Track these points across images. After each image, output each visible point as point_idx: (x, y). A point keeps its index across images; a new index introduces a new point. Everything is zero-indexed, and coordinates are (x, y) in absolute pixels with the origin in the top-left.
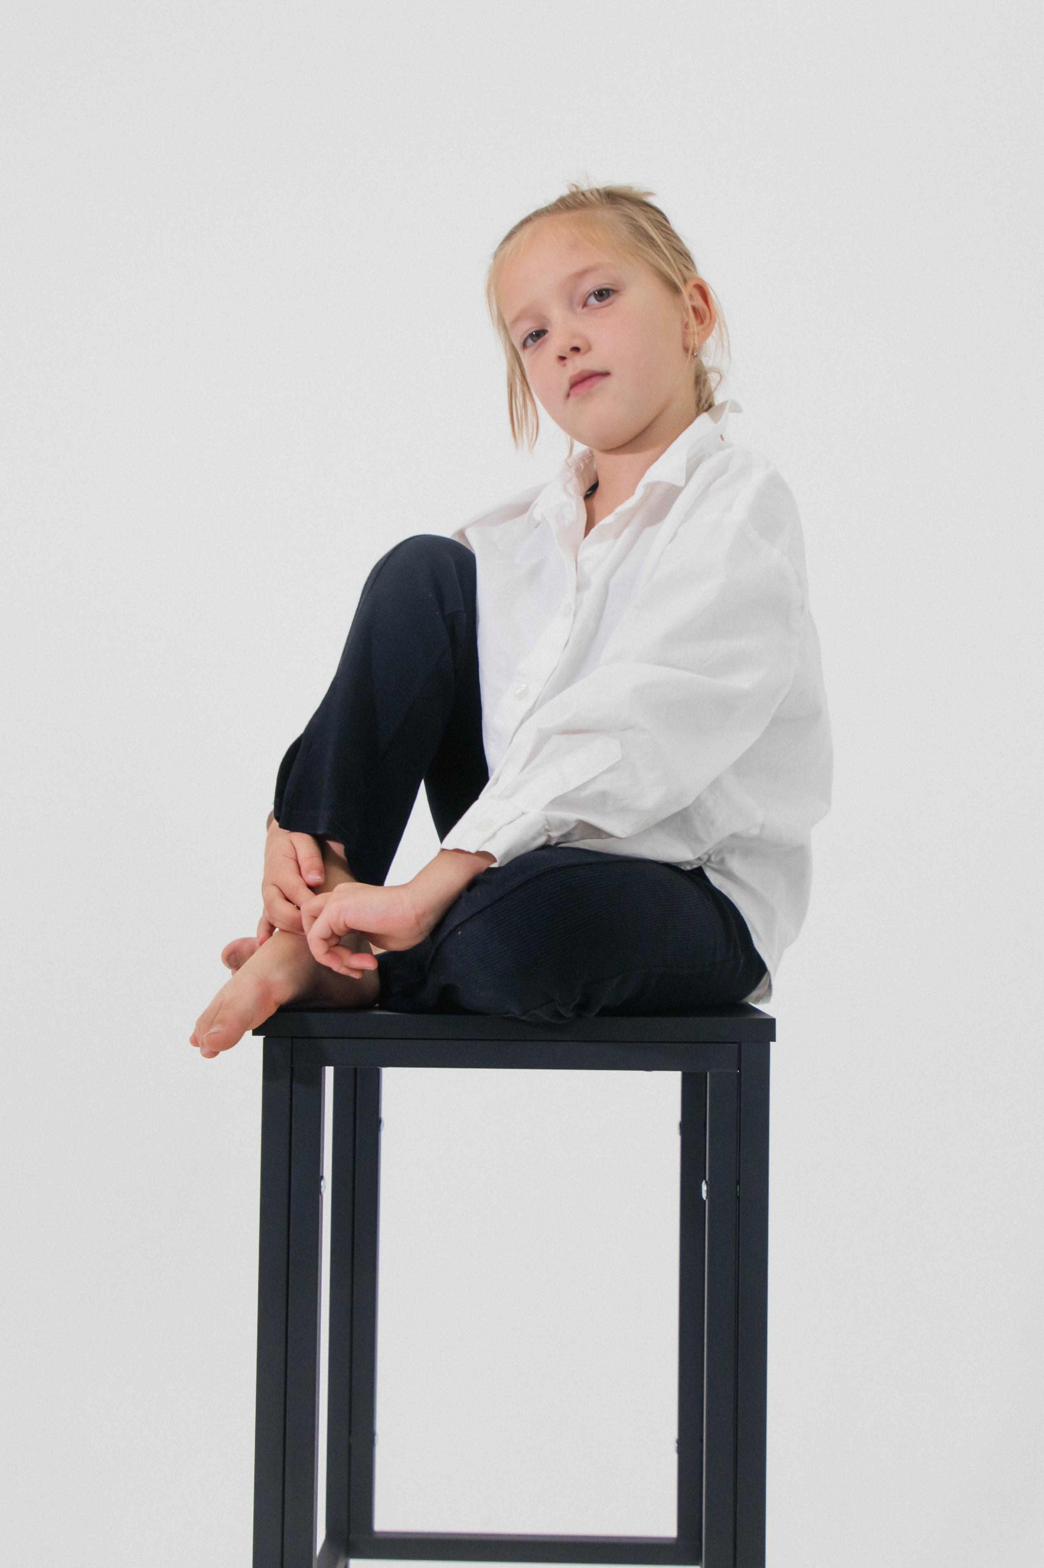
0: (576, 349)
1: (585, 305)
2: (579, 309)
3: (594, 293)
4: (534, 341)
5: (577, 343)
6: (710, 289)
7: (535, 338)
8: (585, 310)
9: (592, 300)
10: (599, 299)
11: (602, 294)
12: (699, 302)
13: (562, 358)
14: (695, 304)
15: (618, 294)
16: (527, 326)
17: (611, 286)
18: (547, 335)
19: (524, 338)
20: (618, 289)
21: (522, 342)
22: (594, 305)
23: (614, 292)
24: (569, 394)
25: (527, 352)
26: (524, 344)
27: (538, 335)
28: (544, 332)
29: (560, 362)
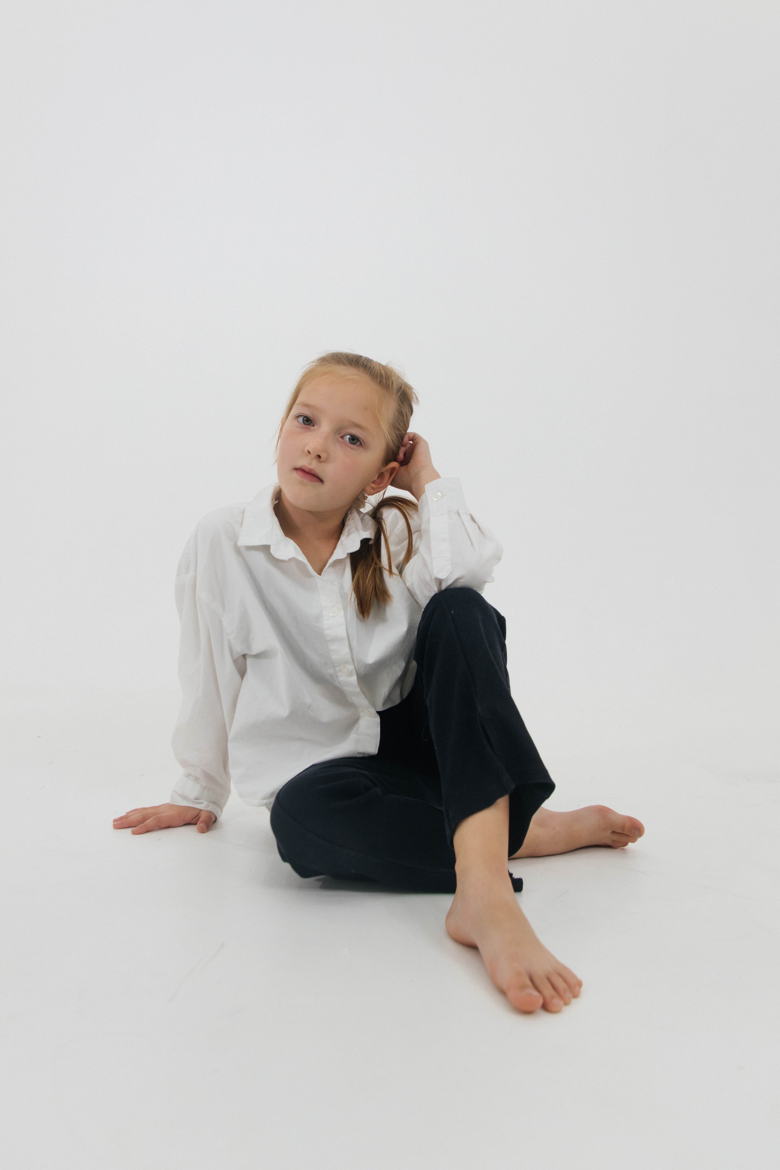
0: (319, 457)
1: (342, 437)
2: (338, 436)
3: (351, 436)
4: (304, 423)
5: (323, 455)
7: (305, 420)
8: (341, 439)
9: (347, 438)
10: (351, 441)
11: (354, 440)
13: (309, 452)
14: (385, 472)
15: (362, 449)
16: (307, 412)
17: (360, 440)
18: (312, 428)
19: (300, 414)
20: (361, 444)
21: (296, 416)
22: (346, 442)
23: (358, 443)
24: (296, 469)
25: (295, 422)
26: (298, 417)
27: (308, 421)
28: (312, 424)
29: (306, 453)
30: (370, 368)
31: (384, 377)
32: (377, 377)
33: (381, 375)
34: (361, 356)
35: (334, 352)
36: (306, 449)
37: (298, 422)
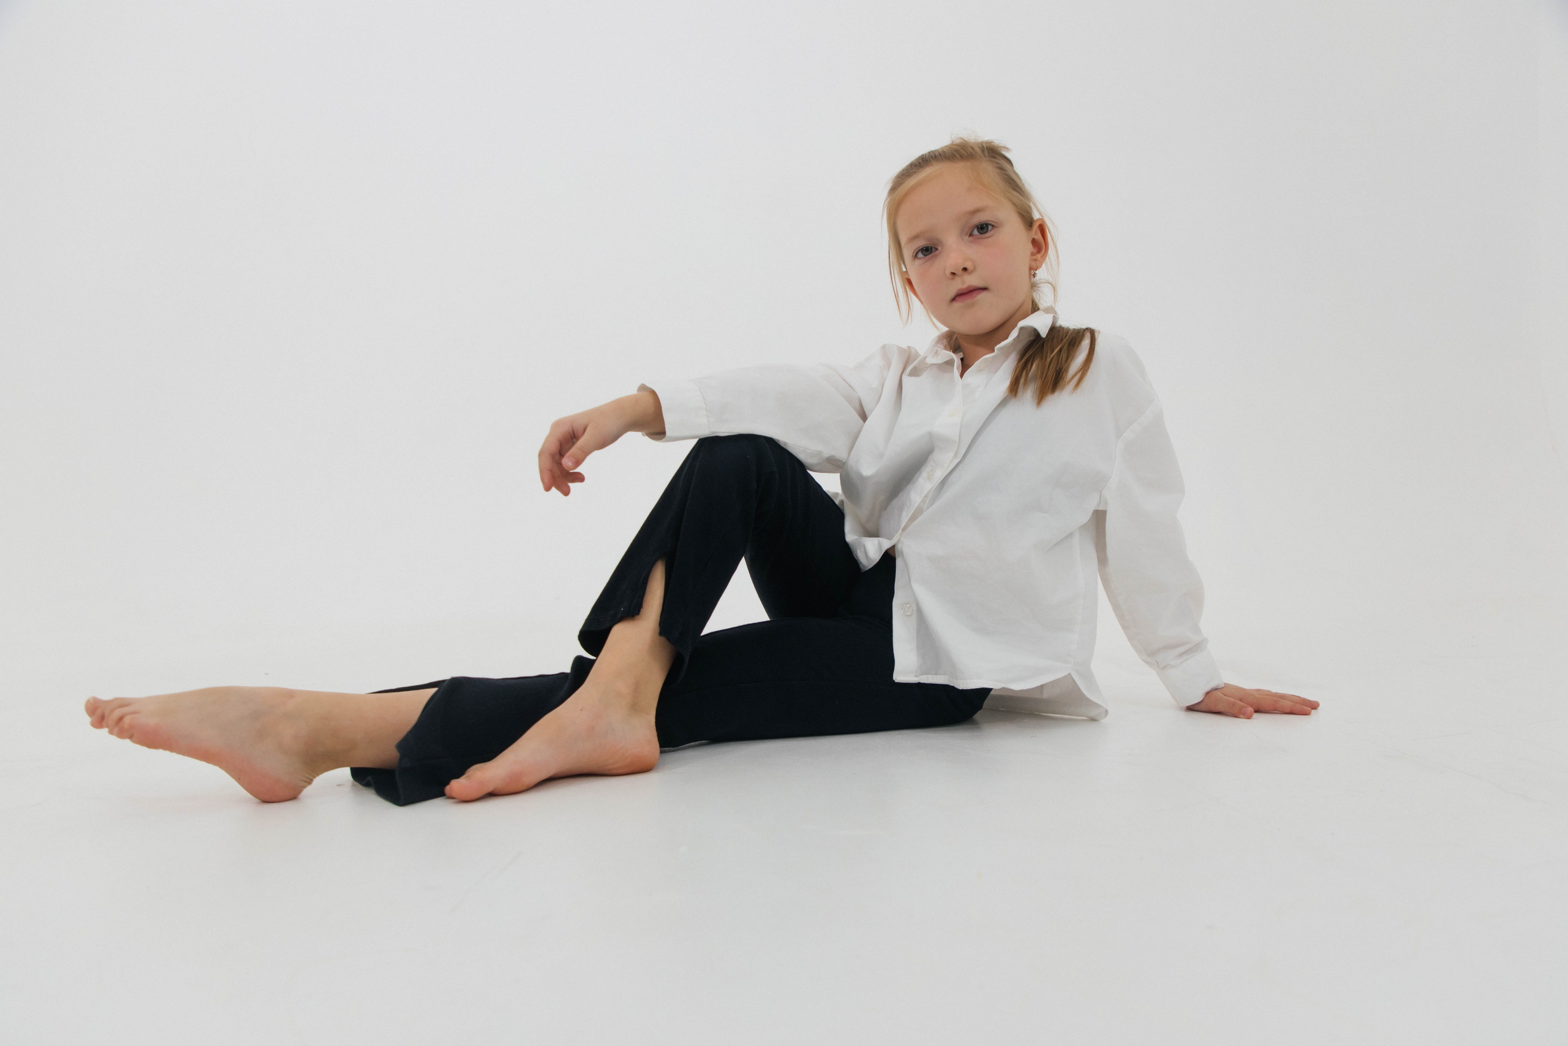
0: (965, 269)
1: (971, 235)
2: (967, 238)
3: (978, 227)
4: (925, 255)
5: (968, 265)
6: (1047, 231)
7: (924, 252)
8: (971, 238)
9: (976, 232)
10: (981, 232)
11: (983, 228)
12: (1039, 237)
13: (953, 274)
14: (1036, 237)
15: (996, 229)
16: (921, 243)
17: (989, 222)
18: (937, 252)
19: (916, 251)
20: (993, 226)
21: (913, 256)
22: (977, 235)
23: (990, 227)
24: (953, 300)
25: (917, 262)
26: (916, 256)
27: (928, 251)
28: (933, 250)
29: (951, 276)
30: (940, 155)
31: (960, 149)
32: (955, 155)
33: (957, 151)
34: (923, 155)
35: (896, 175)
36: (948, 273)
37: (920, 258)
